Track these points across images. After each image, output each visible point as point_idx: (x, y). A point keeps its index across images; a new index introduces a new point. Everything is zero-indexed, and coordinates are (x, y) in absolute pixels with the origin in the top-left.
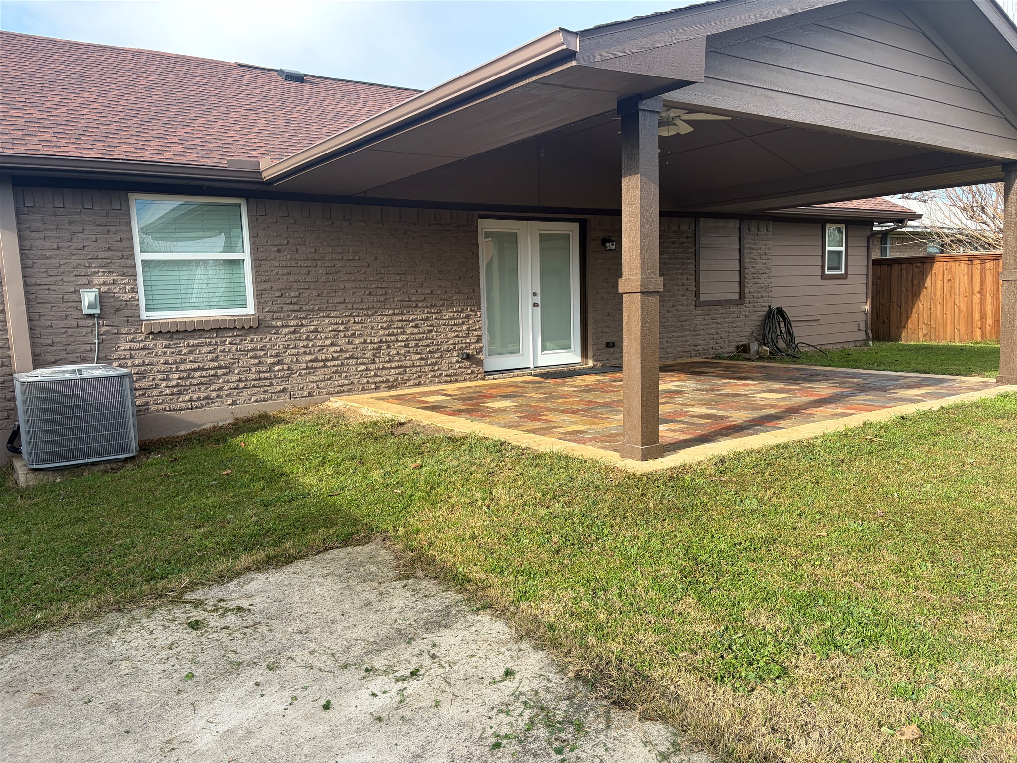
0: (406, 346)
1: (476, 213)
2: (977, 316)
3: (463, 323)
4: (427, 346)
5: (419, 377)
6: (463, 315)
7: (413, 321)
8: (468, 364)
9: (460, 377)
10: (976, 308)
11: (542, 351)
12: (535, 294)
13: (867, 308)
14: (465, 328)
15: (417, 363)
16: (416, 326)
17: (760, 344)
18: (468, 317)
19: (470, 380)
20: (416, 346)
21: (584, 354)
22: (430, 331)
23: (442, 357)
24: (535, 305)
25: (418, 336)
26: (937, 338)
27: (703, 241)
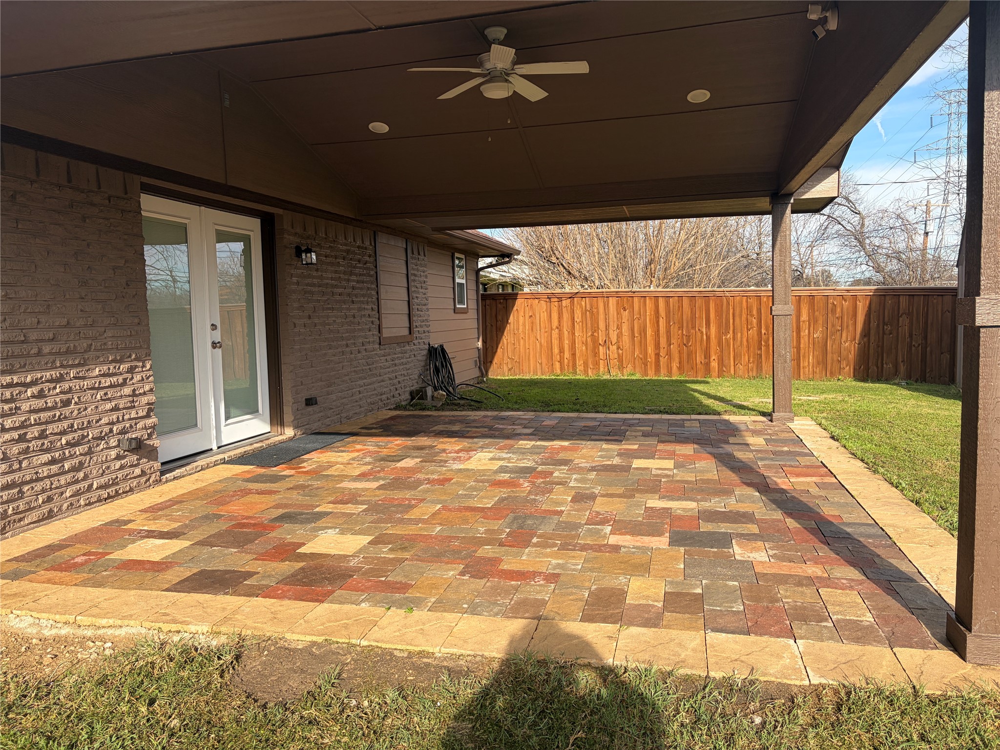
0: (22, 439)
1: (139, 179)
2: (556, 350)
3: (124, 383)
4: (63, 433)
5: (50, 499)
6: (124, 367)
7: (34, 383)
8: (133, 458)
9: (123, 487)
10: (555, 343)
11: (227, 418)
12: (214, 327)
13: (480, 344)
14: (127, 390)
15: (44, 471)
16: (41, 395)
17: (435, 389)
18: (131, 370)
19: (140, 488)
20: (42, 435)
21: (277, 418)
22: (66, 404)
23: (90, 452)
24: (214, 345)
25: (44, 416)
26: (522, 371)
27: (381, 262)
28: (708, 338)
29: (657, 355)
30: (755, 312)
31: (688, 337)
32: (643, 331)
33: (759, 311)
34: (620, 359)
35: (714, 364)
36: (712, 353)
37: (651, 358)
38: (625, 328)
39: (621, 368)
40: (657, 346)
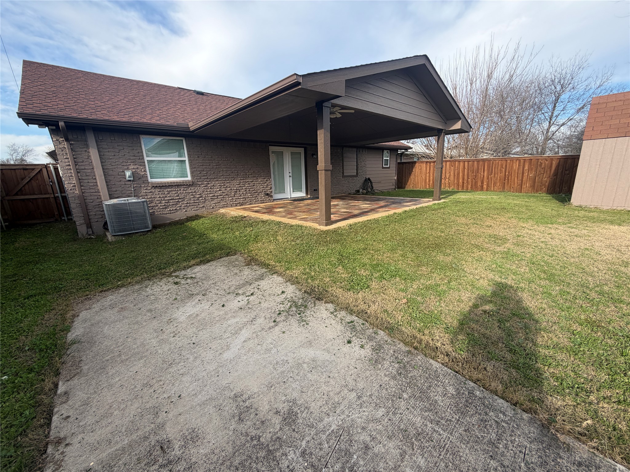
0: (246, 191)
1: (268, 144)
2: (428, 181)
3: (265, 183)
4: (253, 191)
5: (251, 201)
6: (265, 180)
7: (248, 182)
8: (267, 197)
9: (265, 202)
10: (428, 178)
11: (293, 192)
12: (290, 173)
13: (396, 178)
14: (266, 184)
15: (250, 197)
16: (249, 184)
17: (363, 190)
18: (267, 180)
19: (268, 202)
20: (249, 190)
21: (307, 193)
22: (254, 186)
23: (258, 194)
24: (290, 176)
25: (250, 187)
26: (416, 188)
27: (345, 155)
28: (483, 176)
29: (463, 183)
31: (476, 176)
32: (458, 174)
34: (449, 184)
35: (485, 186)
36: (485, 182)
37: (461, 184)
38: (452, 173)
39: (449, 187)
40: (463, 179)
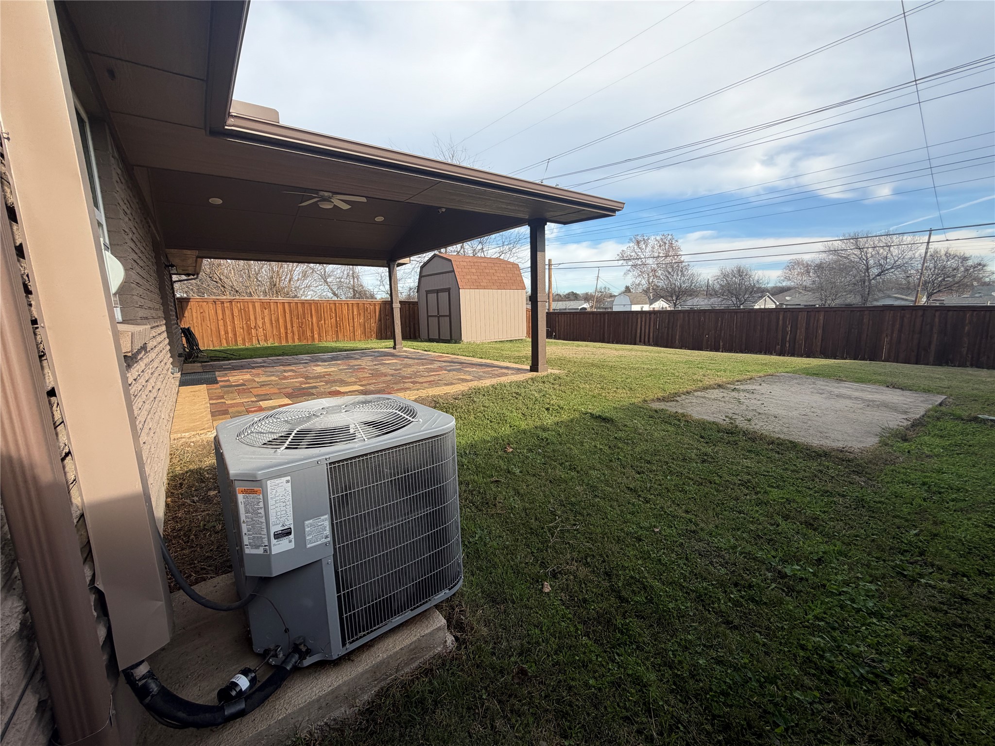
28: (312, 323)
29: (286, 333)
30: (333, 311)
31: (302, 323)
32: (278, 320)
33: (335, 310)
34: (265, 336)
36: (315, 331)
37: (283, 335)
38: (267, 319)
39: (266, 340)
40: (286, 328)
